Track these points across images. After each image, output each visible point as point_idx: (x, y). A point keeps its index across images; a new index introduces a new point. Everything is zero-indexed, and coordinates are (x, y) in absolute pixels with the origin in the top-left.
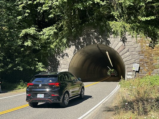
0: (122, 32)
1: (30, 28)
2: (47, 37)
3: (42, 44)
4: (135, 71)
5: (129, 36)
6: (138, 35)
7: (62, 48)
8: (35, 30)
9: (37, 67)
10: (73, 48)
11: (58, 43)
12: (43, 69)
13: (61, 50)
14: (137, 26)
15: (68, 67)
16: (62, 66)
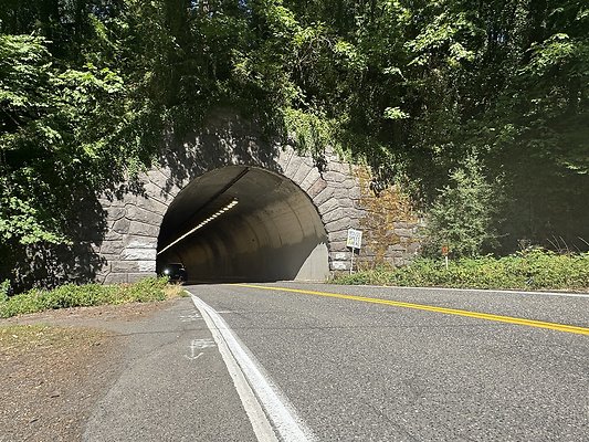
4: (353, 249)
15: (157, 230)
16: (134, 227)
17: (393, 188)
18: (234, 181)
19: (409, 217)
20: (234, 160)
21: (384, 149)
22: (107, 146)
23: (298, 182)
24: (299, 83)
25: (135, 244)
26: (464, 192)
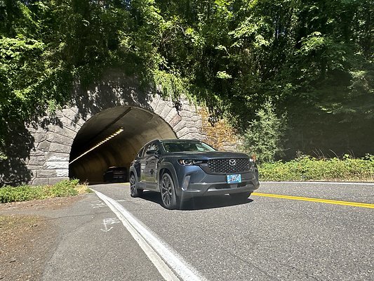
15: (69, 149)
16: (53, 146)
17: (222, 121)
18: (121, 116)
19: (232, 139)
20: (122, 102)
21: (216, 97)
22: (33, 92)
23: (163, 117)
24: (163, 54)
25: (54, 158)
26: (264, 123)
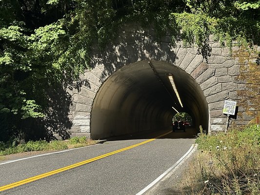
0: (200, 35)
1: (9, 28)
2: (45, 45)
3: (33, 60)
4: (228, 115)
5: (216, 44)
6: (233, 42)
7: (76, 68)
8: (19, 30)
9: (24, 108)
10: (100, 68)
11: (69, 59)
12: (38, 114)
13: (74, 73)
14: (232, 22)
15: (90, 108)
16: (78, 107)
